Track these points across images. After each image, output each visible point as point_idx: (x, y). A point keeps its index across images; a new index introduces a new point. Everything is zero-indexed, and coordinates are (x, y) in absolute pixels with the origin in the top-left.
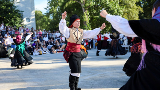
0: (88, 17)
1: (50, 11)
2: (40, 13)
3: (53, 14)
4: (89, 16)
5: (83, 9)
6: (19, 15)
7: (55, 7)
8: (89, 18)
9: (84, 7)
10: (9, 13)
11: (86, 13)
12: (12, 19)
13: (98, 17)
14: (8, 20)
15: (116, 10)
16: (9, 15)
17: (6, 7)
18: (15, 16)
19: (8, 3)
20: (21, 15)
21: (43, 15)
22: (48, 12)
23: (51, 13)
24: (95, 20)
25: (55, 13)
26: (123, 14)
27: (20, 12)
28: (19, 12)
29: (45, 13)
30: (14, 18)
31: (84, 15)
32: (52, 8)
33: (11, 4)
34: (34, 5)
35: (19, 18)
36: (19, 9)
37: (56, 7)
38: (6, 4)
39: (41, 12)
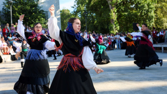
0: (115, 15)
1: (77, 9)
2: (68, 12)
3: (80, 12)
4: (117, 13)
5: (110, 6)
6: (43, 16)
7: (82, 5)
8: (117, 15)
9: (111, 4)
10: (34, 14)
11: (113, 11)
12: (36, 19)
13: (126, 13)
14: (33, 21)
15: (146, 6)
16: (33, 16)
17: (31, 8)
18: (39, 17)
19: (32, 3)
20: (46, 15)
21: (71, 14)
22: (75, 11)
23: (79, 12)
24: (124, 18)
25: (82, 11)
26: (155, 9)
27: (45, 12)
28: (43, 12)
29: (72, 12)
30: (38, 18)
31: (111, 13)
32: (79, 6)
33: (35, 4)
34: (59, 4)
35: (44, 18)
36: (43, 10)
37: (84, 5)
38: (30, 5)
39: (68, 10)
